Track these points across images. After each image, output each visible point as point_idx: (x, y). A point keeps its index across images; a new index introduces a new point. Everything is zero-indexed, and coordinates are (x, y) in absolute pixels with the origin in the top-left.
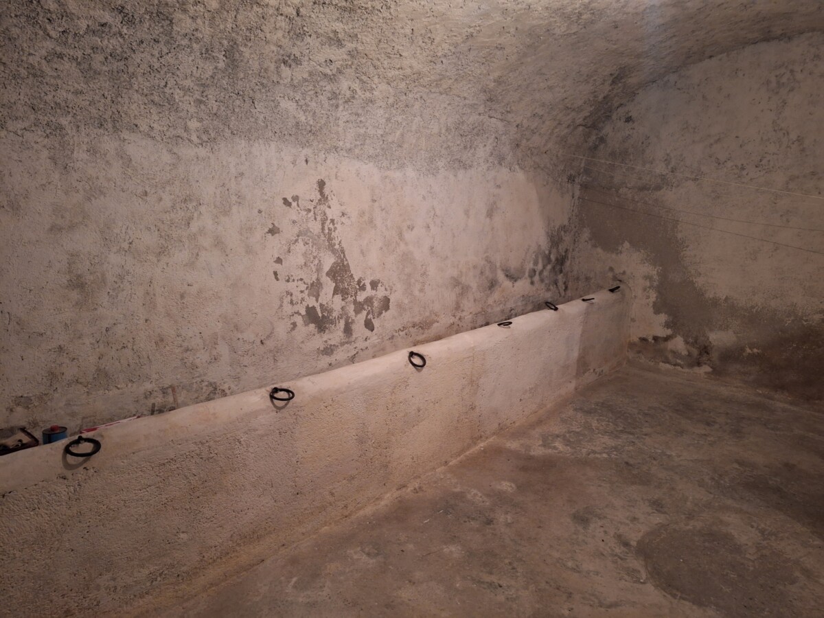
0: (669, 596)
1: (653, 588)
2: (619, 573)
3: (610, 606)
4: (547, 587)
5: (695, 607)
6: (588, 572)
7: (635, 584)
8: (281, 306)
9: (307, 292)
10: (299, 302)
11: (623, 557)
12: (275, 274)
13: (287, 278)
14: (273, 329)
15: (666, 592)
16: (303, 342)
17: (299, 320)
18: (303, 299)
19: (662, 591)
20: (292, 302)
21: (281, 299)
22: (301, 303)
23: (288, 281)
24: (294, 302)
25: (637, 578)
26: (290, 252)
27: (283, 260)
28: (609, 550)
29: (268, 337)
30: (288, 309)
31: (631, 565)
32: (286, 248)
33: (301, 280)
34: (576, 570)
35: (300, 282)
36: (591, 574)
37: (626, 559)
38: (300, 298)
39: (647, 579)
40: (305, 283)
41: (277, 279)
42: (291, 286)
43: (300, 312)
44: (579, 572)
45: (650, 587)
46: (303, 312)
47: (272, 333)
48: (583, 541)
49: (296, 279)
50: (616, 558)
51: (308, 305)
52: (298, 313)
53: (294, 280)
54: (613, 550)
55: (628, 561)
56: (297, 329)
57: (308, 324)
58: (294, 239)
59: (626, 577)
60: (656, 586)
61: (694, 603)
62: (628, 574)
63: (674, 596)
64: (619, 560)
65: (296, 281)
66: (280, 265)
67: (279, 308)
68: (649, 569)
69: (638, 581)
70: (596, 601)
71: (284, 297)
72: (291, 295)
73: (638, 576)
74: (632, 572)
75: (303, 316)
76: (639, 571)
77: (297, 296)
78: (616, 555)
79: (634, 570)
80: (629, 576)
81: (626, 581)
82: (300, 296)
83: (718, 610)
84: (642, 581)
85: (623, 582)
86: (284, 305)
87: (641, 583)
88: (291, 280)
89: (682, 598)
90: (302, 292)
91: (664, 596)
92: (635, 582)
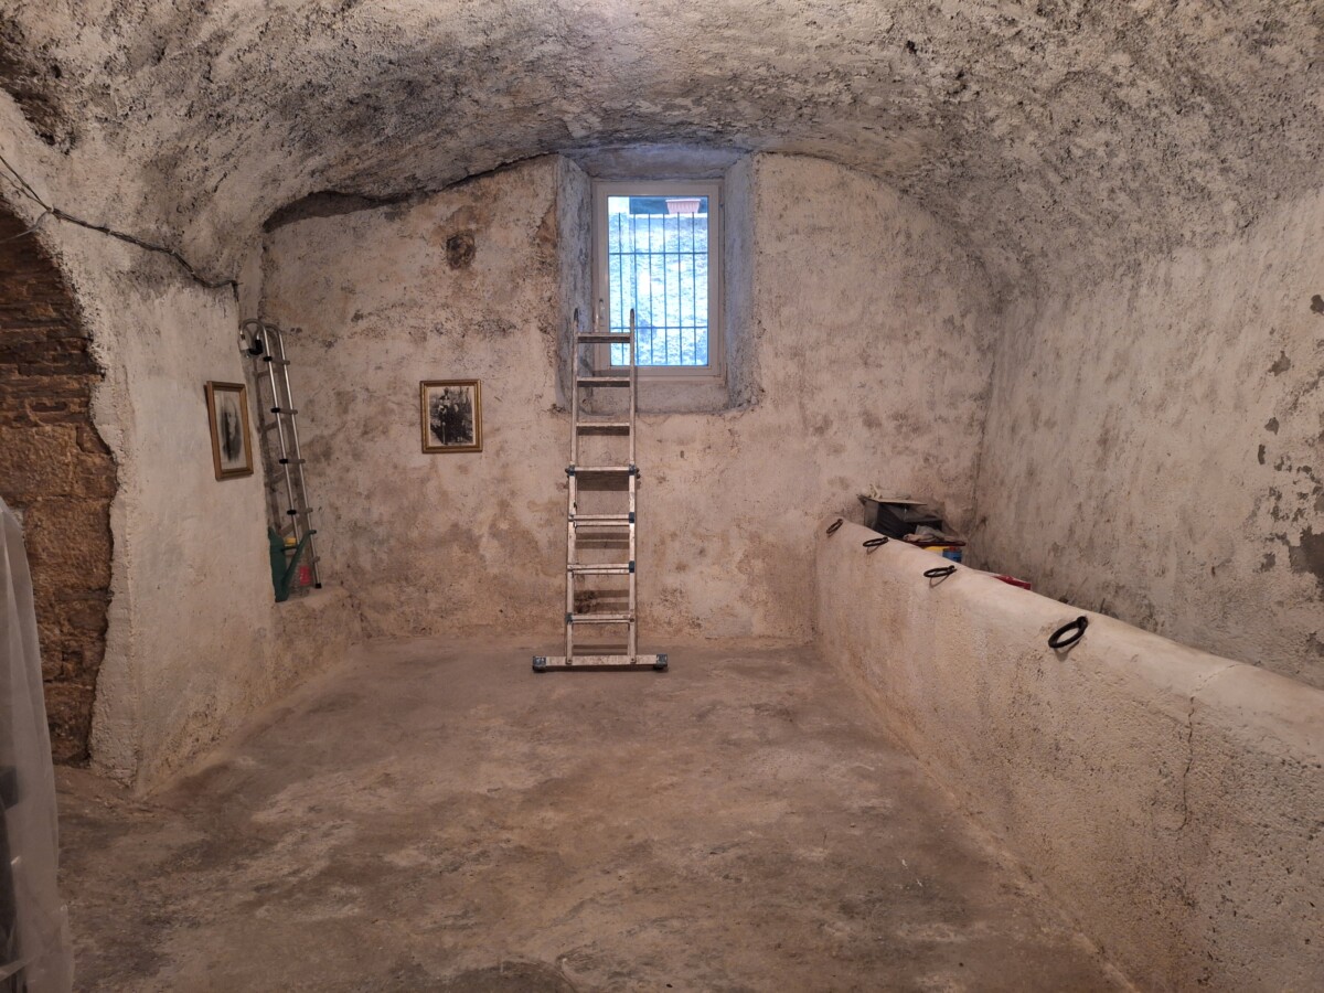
0: (516, 960)
1: (543, 959)
2: (602, 951)
3: (582, 904)
4: (669, 882)
5: (473, 966)
6: (643, 928)
7: (571, 949)
8: (1254, 514)
9: (1313, 499)
10: (1292, 516)
11: (616, 979)
12: (1262, 450)
13: (1279, 462)
14: (1233, 553)
15: (522, 964)
16: (1280, 603)
17: (1282, 553)
18: (1300, 512)
19: (528, 962)
20: (1275, 513)
21: (1258, 502)
22: (1295, 519)
23: (1278, 468)
24: (1281, 514)
25: (574, 960)
26: (1295, 408)
27: (1281, 425)
28: (647, 977)
29: (1224, 564)
30: (1265, 524)
31: (596, 973)
32: (1290, 399)
33: (1307, 469)
34: (660, 922)
35: (1303, 474)
36: (637, 927)
37: (609, 978)
38: (1295, 510)
39: (560, 967)
40: (1313, 478)
41: (1262, 461)
42: (1283, 480)
43: (1289, 537)
44: (655, 921)
45: (548, 957)
46: (1295, 541)
47: (1229, 561)
48: (697, 967)
49: (1296, 466)
50: (625, 971)
51: (1310, 528)
52: (1283, 538)
53: (1290, 469)
54: (640, 980)
55: (605, 978)
56: (1273, 572)
57: (1302, 570)
58: (1312, 380)
59: (589, 951)
60: (540, 964)
61: (477, 971)
62: (589, 957)
63: (509, 966)
64: (618, 970)
65: (1294, 471)
66: (1273, 433)
67: (1250, 517)
68: (565, 985)
69: (570, 956)
70: (603, 902)
71: (1263, 499)
72: (1279, 497)
73: (574, 963)
74: (586, 963)
75: (1292, 549)
76: (577, 971)
77: (1290, 503)
78: (629, 974)
79: (585, 968)
80: (587, 956)
81: (585, 946)
82: (1296, 504)
83: (440, 981)
84: (565, 960)
85: (588, 942)
86: (1259, 513)
87: (564, 957)
88: (1284, 467)
89: (496, 969)
90: (1303, 496)
91: (522, 957)
92: (572, 952)
